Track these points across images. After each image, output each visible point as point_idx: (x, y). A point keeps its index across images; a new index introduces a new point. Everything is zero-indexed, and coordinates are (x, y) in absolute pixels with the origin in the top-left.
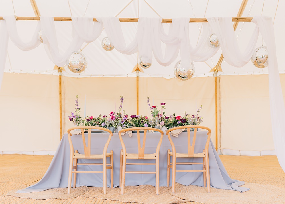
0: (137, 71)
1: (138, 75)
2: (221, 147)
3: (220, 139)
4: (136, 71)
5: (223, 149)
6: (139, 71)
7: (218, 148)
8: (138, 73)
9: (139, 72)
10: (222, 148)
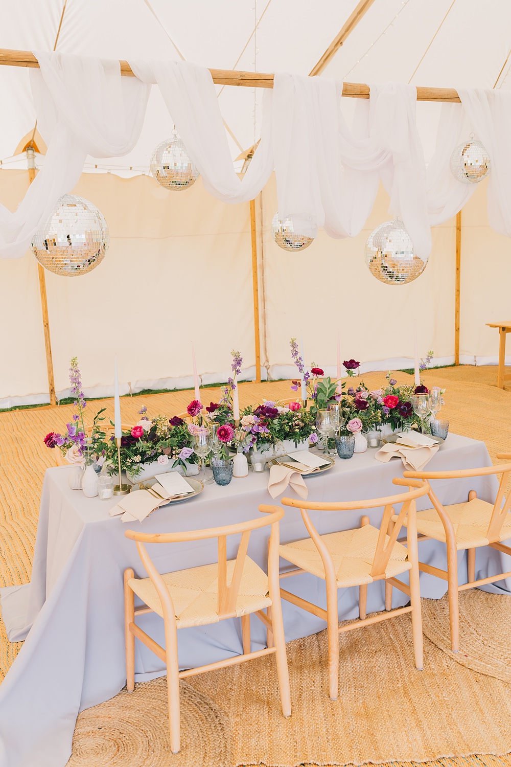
0: (30, 152)
1: (34, 163)
2: (267, 361)
3: (265, 341)
4: (25, 150)
5: (273, 365)
6: (37, 150)
7: (262, 364)
8: (34, 157)
9: (36, 154)
10: (271, 363)
